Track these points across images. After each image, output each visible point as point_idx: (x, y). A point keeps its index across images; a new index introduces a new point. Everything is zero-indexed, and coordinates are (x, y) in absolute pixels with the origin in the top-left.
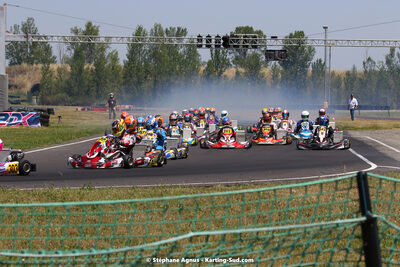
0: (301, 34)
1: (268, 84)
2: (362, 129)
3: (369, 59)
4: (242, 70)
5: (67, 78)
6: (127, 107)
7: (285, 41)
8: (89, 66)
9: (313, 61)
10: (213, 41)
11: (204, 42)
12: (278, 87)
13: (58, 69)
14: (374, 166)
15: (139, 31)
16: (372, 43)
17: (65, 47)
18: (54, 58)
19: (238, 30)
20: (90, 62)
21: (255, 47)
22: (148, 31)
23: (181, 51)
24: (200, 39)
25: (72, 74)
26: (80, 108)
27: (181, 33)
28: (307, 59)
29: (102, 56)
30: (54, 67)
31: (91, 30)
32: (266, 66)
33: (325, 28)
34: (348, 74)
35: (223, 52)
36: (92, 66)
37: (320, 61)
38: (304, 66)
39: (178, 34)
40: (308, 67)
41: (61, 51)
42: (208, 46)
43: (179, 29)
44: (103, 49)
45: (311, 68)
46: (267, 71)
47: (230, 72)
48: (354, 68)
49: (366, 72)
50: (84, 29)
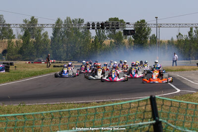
0: (143, 21)
1: (127, 47)
2: (175, 71)
3: (180, 34)
4: (113, 41)
5: (21, 46)
6: (52, 61)
7: (135, 25)
8: (32, 40)
9: (150, 35)
10: (96, 25)
11: (91, 26)
12: (132, 49)
13: (16, 42)
14: (179, 91)
15: (59, 21)
16: (180, 25)
17: (20, 30)
18: (14, 35)
19: (110, 19)
20: (33, 38)
21: (118, 28)
22: (63, 21)
23: (81, 31)
24: (88, 24)
25: (23, 44)
26: (27, 62)
27: (81, 21)
28: (147, 34)
29: (39, 34)
30: (14, 40)
31: (33, 21)
32: (126, 38)
33: (156, 18)
34: (169, 42)
35: (103, 31)
36: (34, 40)
37: (154, 35)
38: (146, 38)
39: (79, 22)
40: (148, 38)
41: (18, 32)
42: (93, 28)
43: (79, 19)
44: (40, 31)
45: (149, 39)
46: (126, 41)
47: (107, 42)
48: (172, 39)
49: (178, 40)
50: (30, 20)
